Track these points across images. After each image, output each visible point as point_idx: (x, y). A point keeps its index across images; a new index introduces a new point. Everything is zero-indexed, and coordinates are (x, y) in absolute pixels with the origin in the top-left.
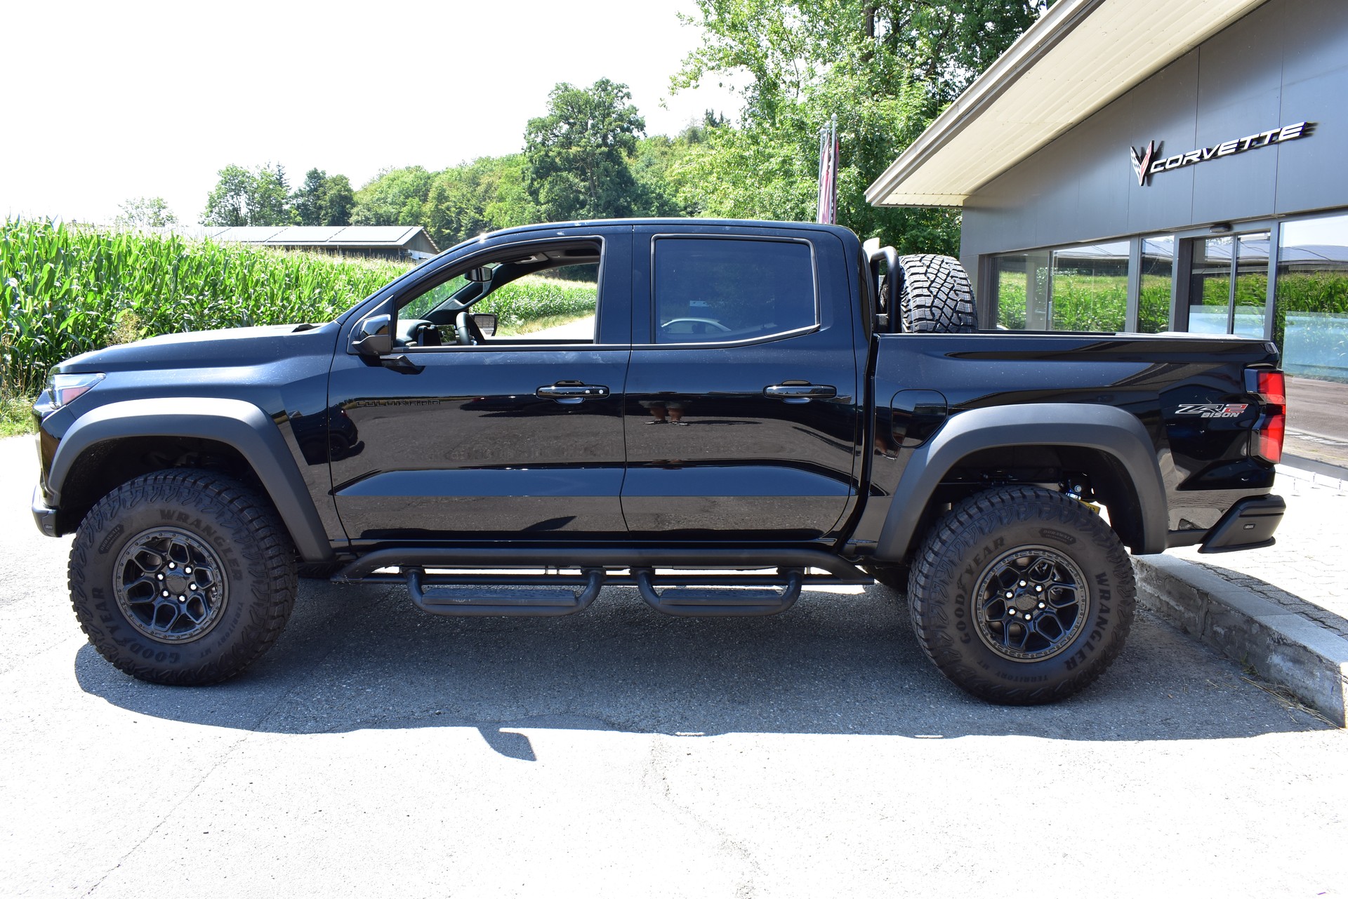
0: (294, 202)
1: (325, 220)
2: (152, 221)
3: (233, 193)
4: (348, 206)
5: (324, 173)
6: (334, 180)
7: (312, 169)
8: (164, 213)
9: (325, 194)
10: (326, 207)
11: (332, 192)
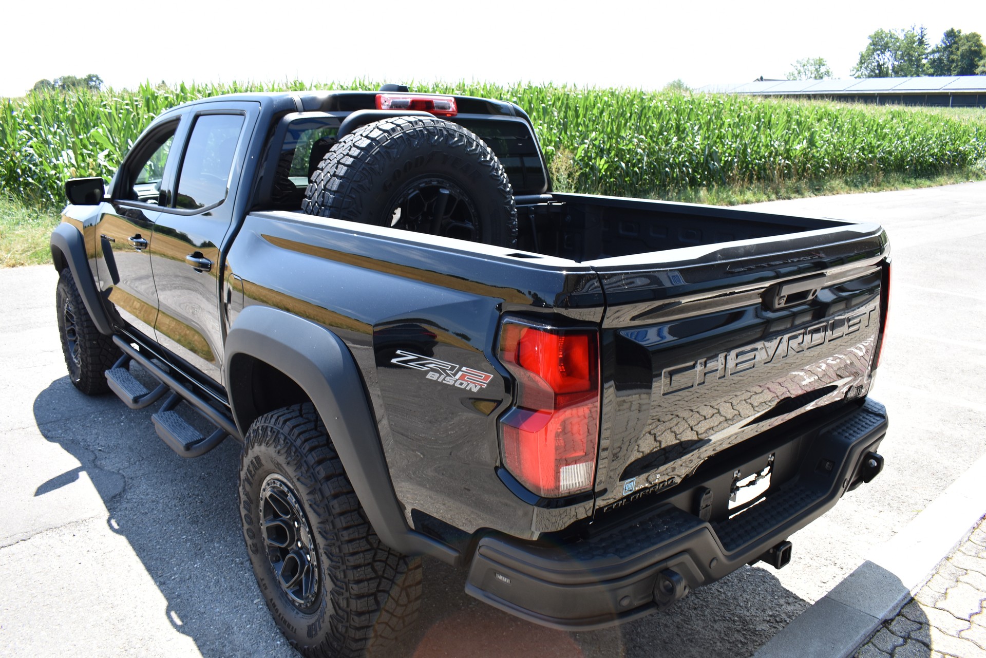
0: (932, 57)
1: (955, 71)
2: (813, 76)
3: (879, 52)
4: (976, 59)
5: (959, 32)
6: (967, 38)
7: (949, 29)
8: (823, 69)
9: (958, 49)
10: (957, 60)
11: (964, 48)
